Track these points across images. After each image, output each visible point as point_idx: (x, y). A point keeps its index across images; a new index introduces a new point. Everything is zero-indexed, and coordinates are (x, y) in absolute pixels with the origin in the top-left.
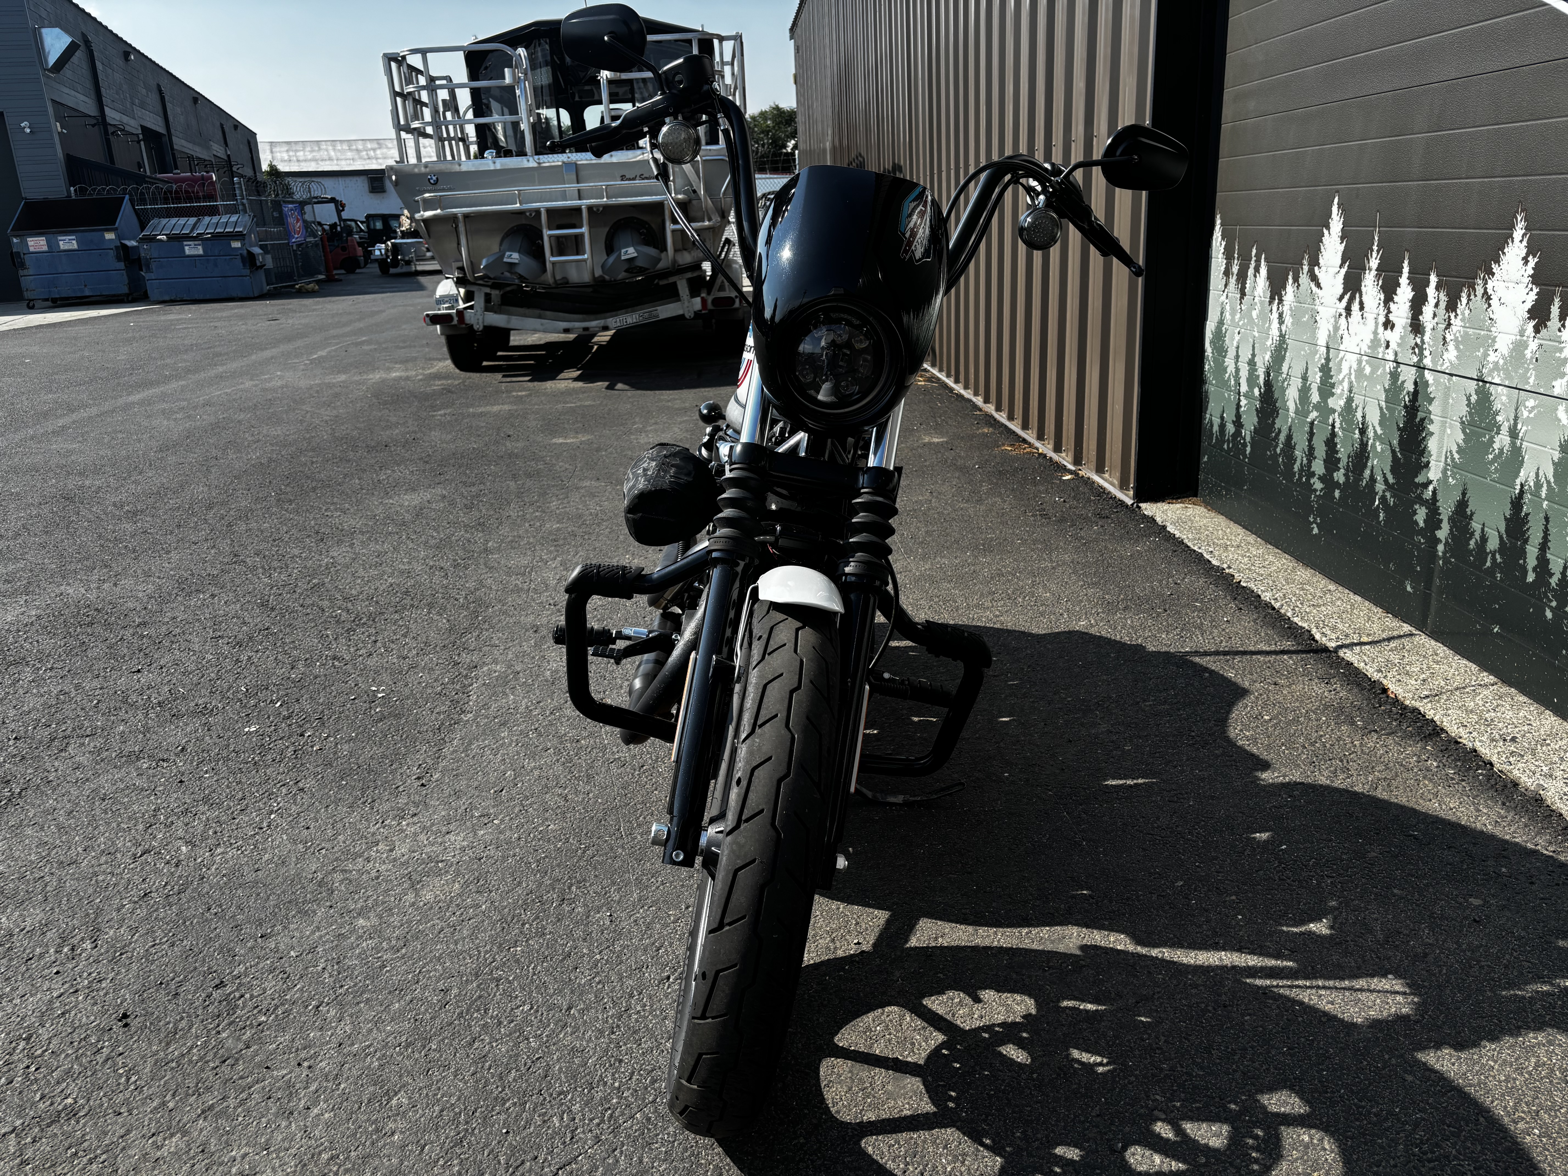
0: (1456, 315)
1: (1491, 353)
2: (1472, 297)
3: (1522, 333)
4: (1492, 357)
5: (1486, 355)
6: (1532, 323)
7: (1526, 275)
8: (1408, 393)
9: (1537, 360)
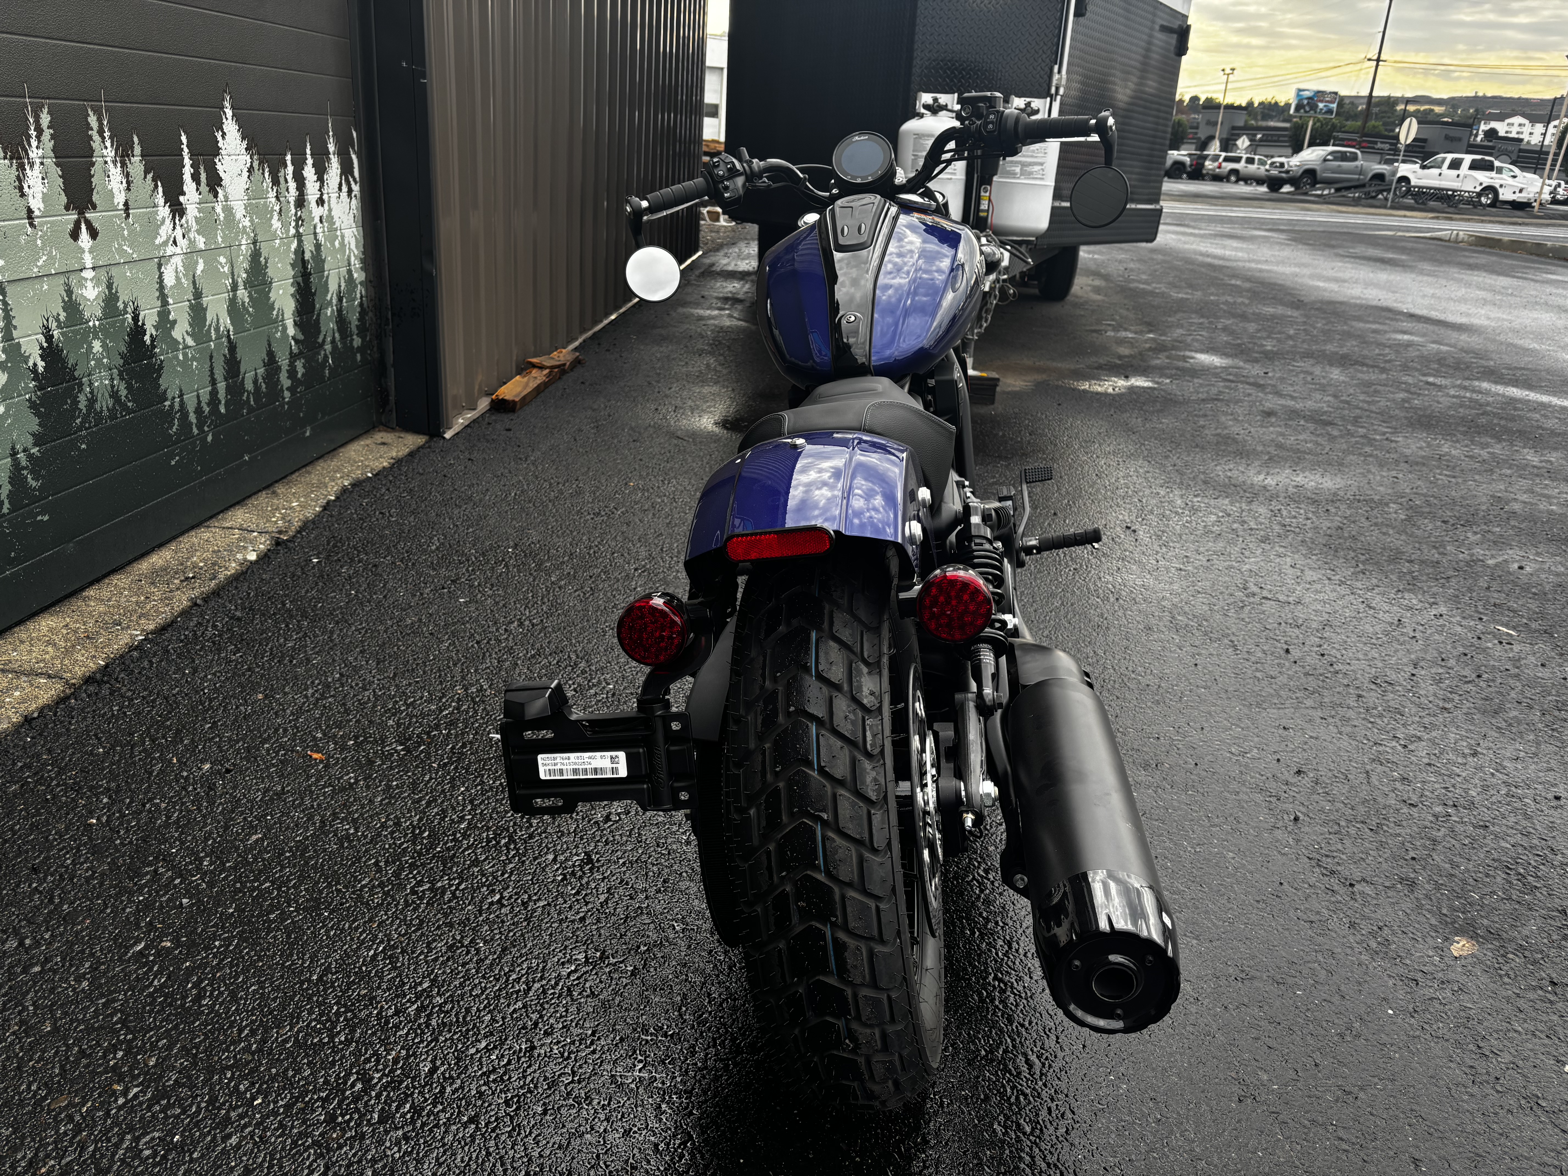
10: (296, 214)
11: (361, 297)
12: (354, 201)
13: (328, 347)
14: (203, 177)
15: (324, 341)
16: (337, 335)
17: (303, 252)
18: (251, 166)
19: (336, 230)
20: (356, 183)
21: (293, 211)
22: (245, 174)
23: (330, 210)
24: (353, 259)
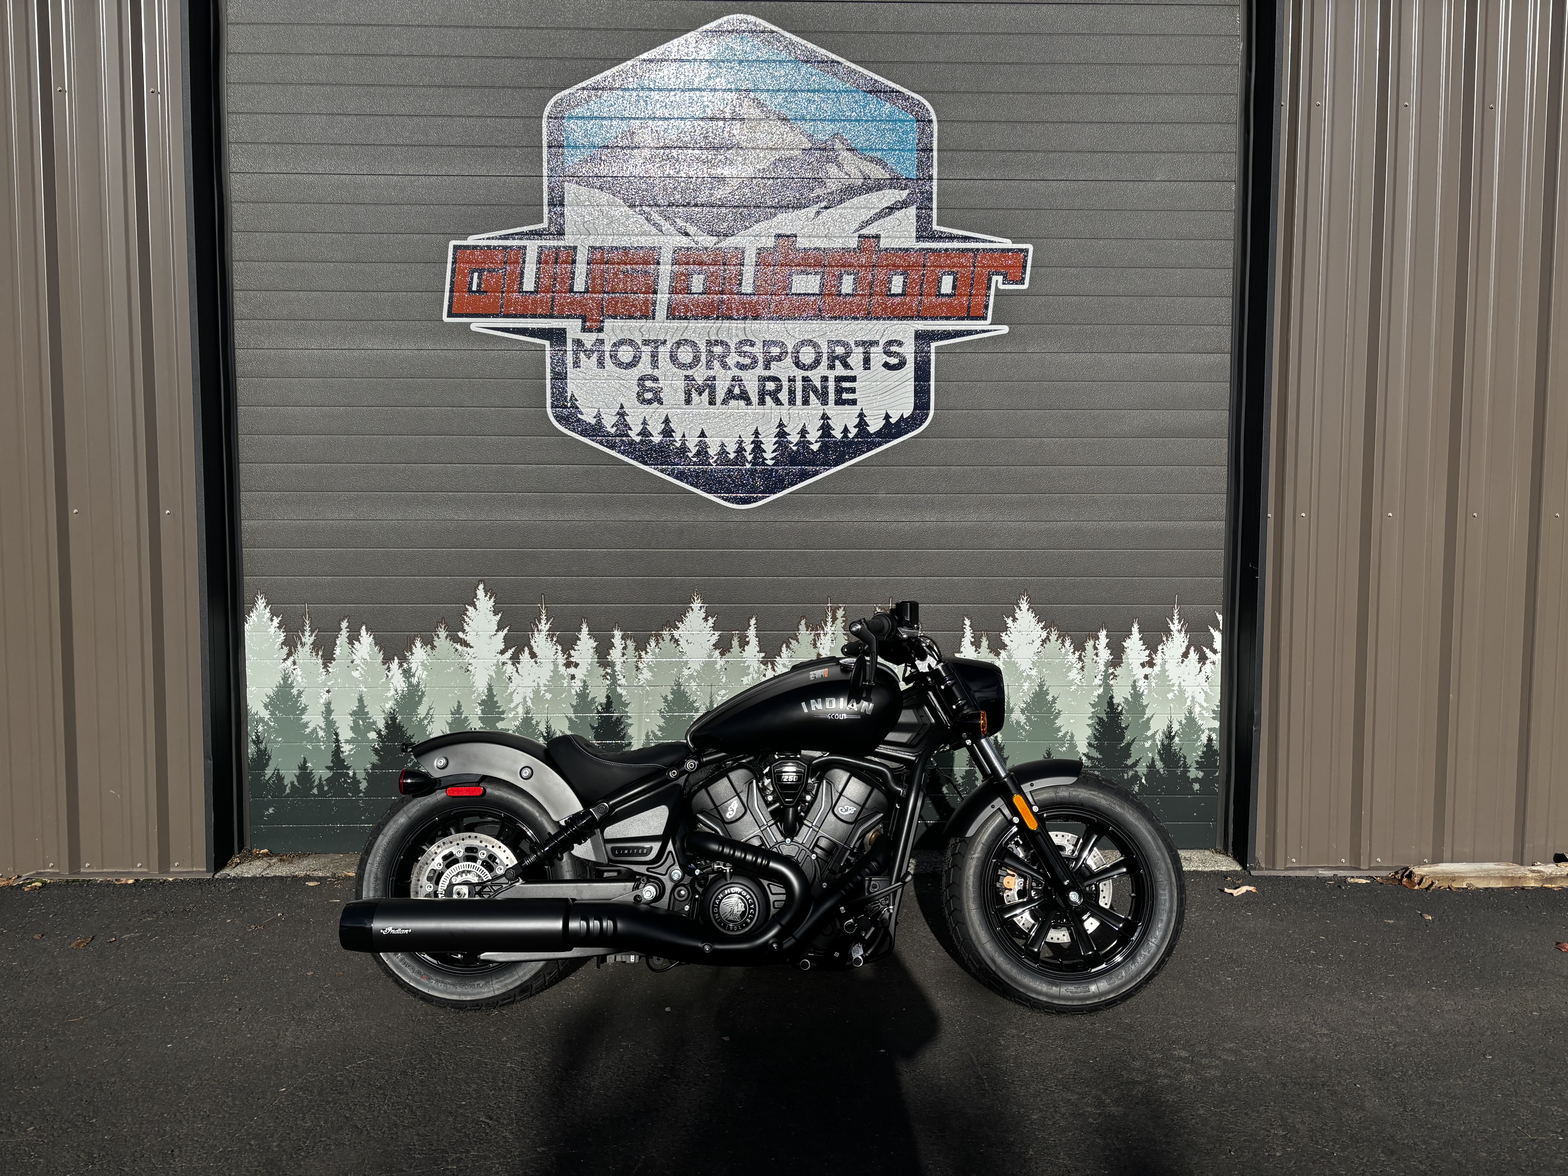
0: (646, 653)
1: (685, 670)
2: (661, 641)
3: (710, 656)
4: (686, 672)
5: (680, 671)
6: (717, 652)
7: (708, 626)
8: (601, 704)
9: (726, 669)
10: (1105, 671)
11: (1210, 740)
12: (1208, 667)
13: (1142, 769)
14: (985, 643)
15: (1135, 764)
16: (1159, 764)
17: (1112, 697)
18: (1048, 638)
19: (1173, 685)
20: (1215, 652)
21: (1103, 668)
22: (1038, 643)
23: (1164, 670)
24: (1197, 710)
